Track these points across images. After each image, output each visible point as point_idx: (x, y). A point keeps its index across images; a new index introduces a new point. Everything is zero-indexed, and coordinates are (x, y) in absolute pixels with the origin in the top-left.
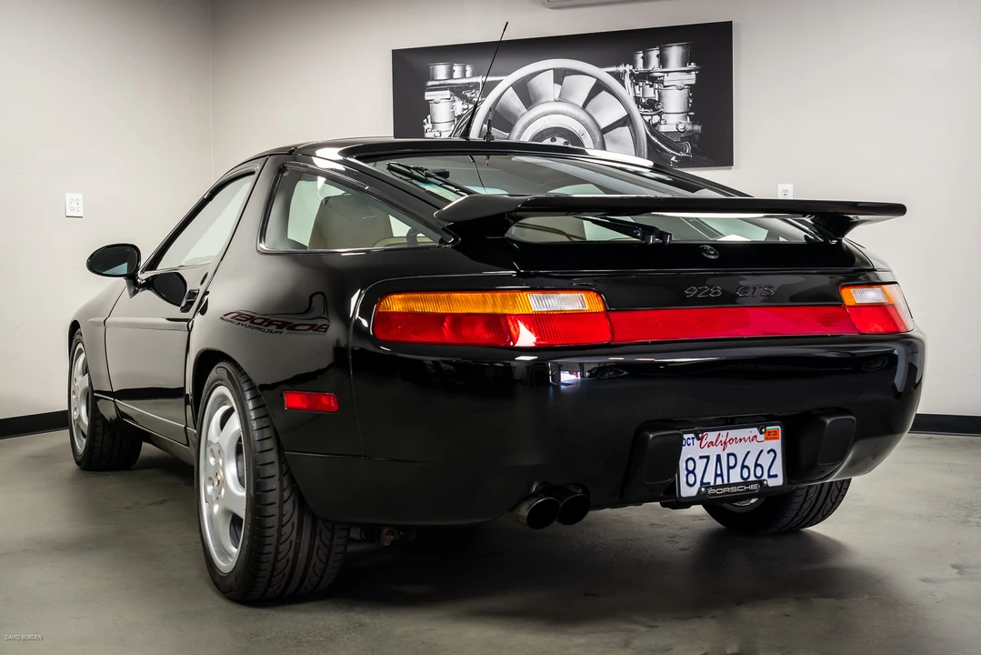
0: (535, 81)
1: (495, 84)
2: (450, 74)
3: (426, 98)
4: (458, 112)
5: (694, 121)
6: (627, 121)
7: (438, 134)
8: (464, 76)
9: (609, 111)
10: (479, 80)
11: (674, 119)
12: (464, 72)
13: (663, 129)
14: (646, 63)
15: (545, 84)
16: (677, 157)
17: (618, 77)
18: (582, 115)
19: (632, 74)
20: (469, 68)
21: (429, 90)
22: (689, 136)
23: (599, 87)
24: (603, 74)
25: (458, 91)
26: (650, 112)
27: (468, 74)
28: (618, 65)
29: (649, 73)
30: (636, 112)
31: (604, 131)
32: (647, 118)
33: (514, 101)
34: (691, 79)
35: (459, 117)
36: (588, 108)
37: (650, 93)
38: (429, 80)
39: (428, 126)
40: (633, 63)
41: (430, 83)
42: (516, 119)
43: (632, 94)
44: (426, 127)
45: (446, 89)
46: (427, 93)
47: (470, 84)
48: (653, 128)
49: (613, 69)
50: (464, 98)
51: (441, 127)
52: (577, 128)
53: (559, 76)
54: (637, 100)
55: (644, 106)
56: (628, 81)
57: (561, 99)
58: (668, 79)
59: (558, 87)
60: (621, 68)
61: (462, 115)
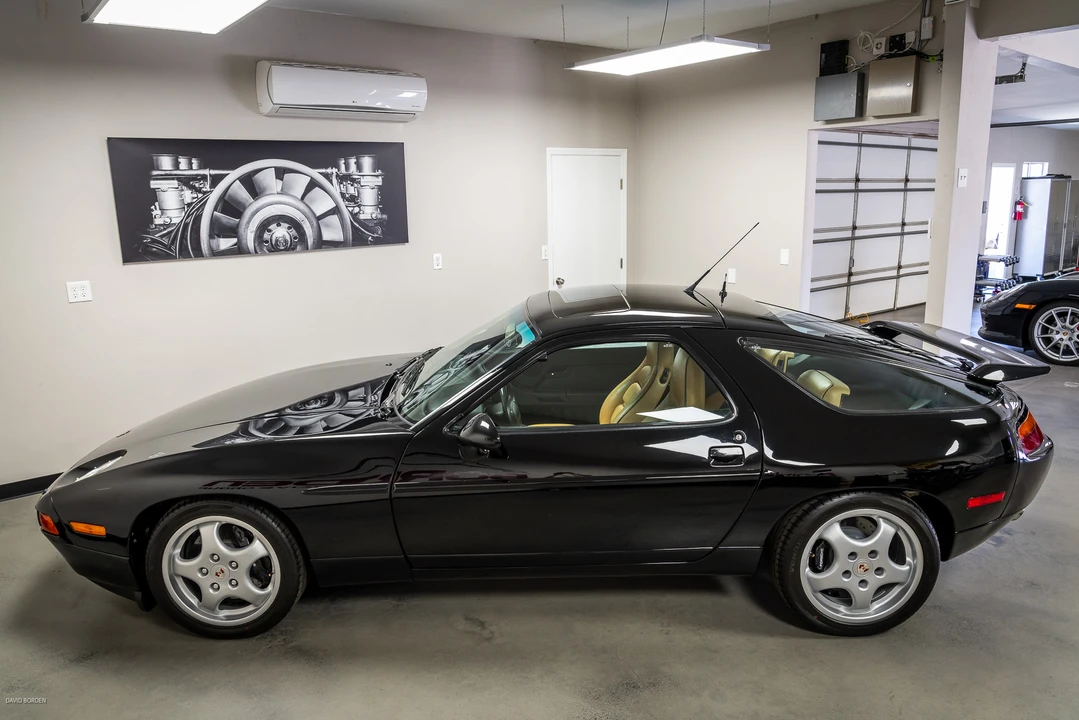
0: (259, 176)
1: (222, 177)
2: (177, 166)
3: (152, 187)
4: (188, 200)
5: (383, 211)
6: (336, 211)
7: (168, 220)
8: (191, 169)
9: (322, 203)
10: (206, 172)
11: (369, 211)
12: (190, 164)
13: (362, 217)
14: (347, 168)
15: (268, 179)
16: (373, 237)
17: (327, 176)
18: (301, 206)
19: (337, 176)
20: (195, 162)
21: (154, 179)
22: (380, 222)
23: (313, 184)
24: (315, 173)
25: (186, 181)
26: (352, 204)
27: (195, 166)
28: (326, 168)
29: (350, 175)
30: (342, 204)
31: (319, 218)
32: (350, 209)
33: (241, 192)
34: (379, 181)
35: (189, 205)
36: (305, 200)
37: (352, 190)
38: (154, 169)
39: (156, 212)
40: (338, 167)
41: (155, 173)
42: (245, 208)
43: (339, 191)
44: (154, 213)
45: (173, 179)
46: (152, 182)
47: (197, 175)
48: (354, 216)
49: (323, 171)
50: (192, 188)
51: (171, 214)
52: (298, 216)
53: (280, 173)
54: (343, 195)
55: (348, 200)
56: (335, 180)
57: (283, 192)
58: (363, 181)
59: (280, 183)
60: (329, 170)
61: (192, 203)
